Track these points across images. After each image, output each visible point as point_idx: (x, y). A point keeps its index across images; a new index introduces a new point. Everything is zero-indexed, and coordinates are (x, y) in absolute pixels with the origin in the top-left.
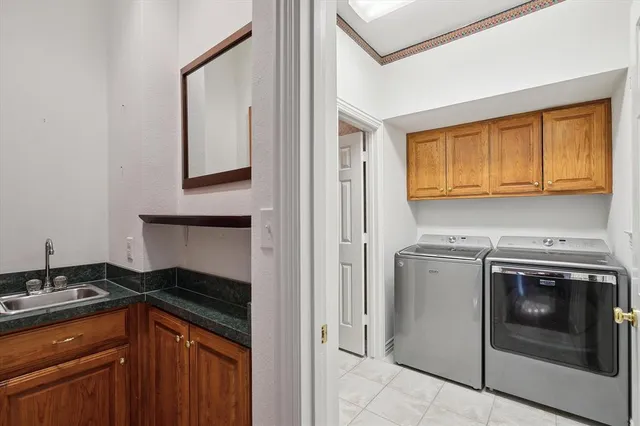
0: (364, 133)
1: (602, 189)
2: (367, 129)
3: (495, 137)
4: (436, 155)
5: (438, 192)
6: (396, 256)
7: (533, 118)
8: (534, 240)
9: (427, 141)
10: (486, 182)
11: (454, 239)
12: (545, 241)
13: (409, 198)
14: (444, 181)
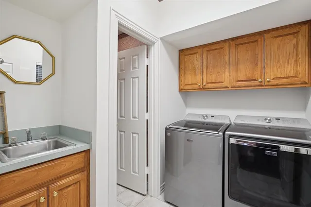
0: (147, 46)
1: (306, 83)
2: (149, 43)
3: (233, 51)
4: (196, 62)
5: (196, 87)
6: (166, 128)
7: (257, 36)
8: (258, 119)
9: (191, 54)
10: (227, 79)
11: (207, 116)
12: (266, 119)
13: (180, 90)
14: (201, 79)
